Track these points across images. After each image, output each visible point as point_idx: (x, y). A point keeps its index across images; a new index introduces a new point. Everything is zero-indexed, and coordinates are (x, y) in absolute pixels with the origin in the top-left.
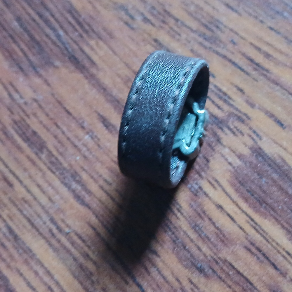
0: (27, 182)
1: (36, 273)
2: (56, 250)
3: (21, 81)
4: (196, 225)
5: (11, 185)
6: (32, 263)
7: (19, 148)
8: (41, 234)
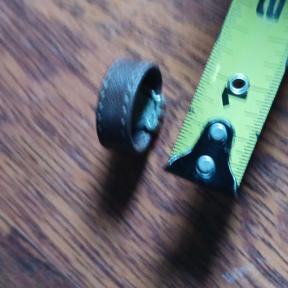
5: (34, 160)
7: (39, 135)
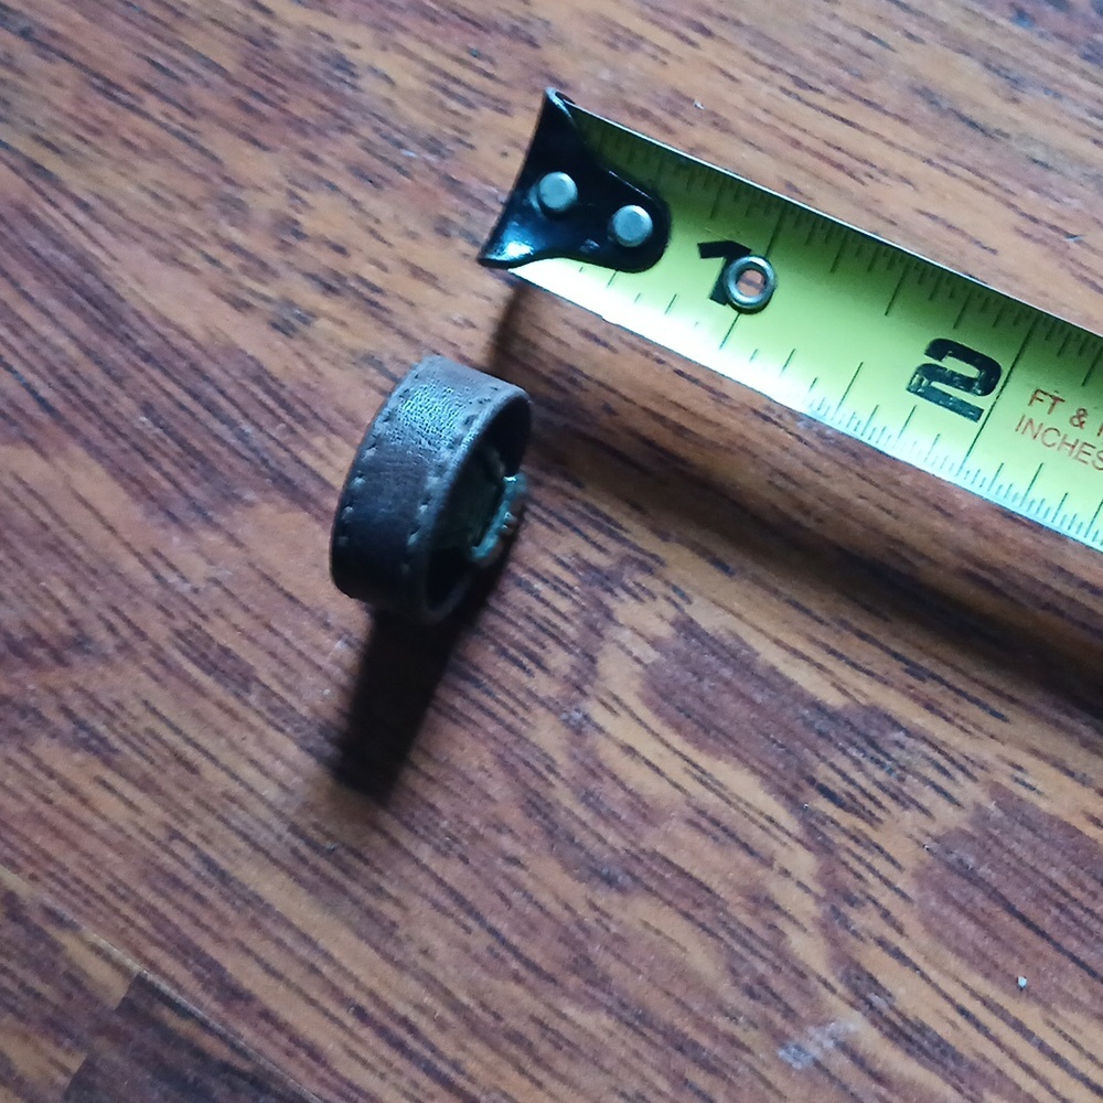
0: (227, 757)
1: (279, 943)
2: (312, 890)
3: (176, 545)
4: (589, 794)
5: (193, 769)
6: (268, 924)
8: (275, 862)
